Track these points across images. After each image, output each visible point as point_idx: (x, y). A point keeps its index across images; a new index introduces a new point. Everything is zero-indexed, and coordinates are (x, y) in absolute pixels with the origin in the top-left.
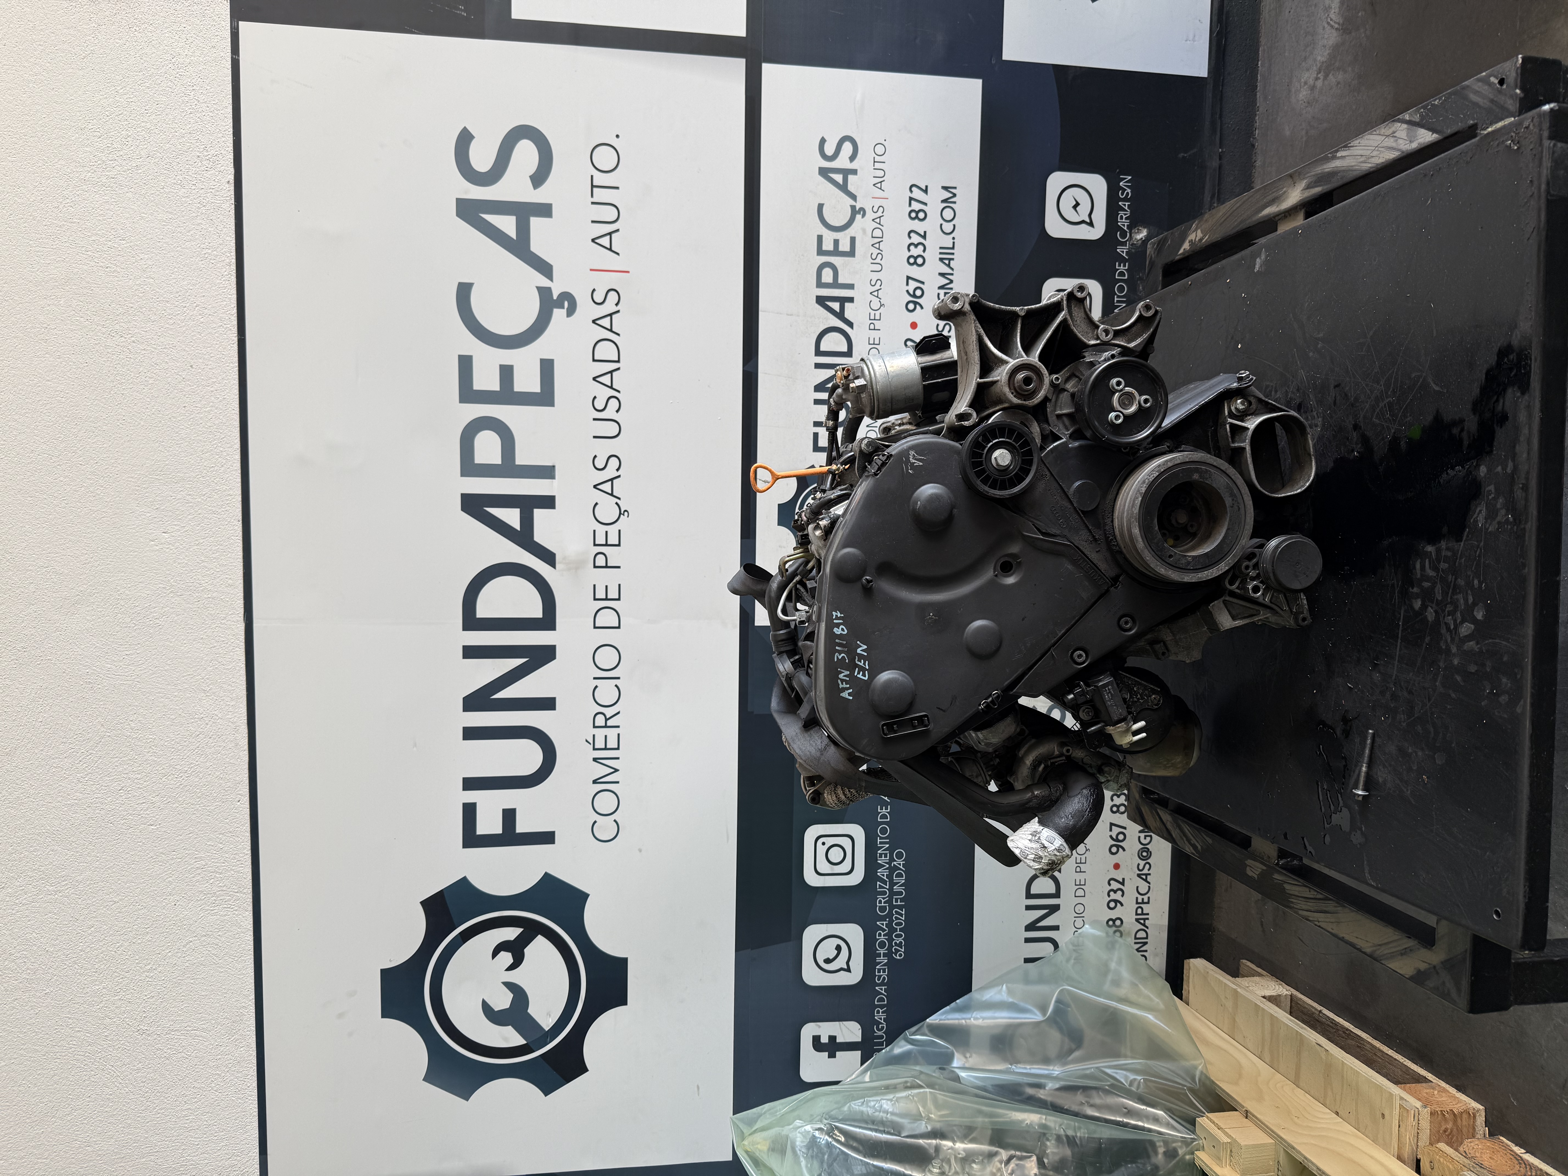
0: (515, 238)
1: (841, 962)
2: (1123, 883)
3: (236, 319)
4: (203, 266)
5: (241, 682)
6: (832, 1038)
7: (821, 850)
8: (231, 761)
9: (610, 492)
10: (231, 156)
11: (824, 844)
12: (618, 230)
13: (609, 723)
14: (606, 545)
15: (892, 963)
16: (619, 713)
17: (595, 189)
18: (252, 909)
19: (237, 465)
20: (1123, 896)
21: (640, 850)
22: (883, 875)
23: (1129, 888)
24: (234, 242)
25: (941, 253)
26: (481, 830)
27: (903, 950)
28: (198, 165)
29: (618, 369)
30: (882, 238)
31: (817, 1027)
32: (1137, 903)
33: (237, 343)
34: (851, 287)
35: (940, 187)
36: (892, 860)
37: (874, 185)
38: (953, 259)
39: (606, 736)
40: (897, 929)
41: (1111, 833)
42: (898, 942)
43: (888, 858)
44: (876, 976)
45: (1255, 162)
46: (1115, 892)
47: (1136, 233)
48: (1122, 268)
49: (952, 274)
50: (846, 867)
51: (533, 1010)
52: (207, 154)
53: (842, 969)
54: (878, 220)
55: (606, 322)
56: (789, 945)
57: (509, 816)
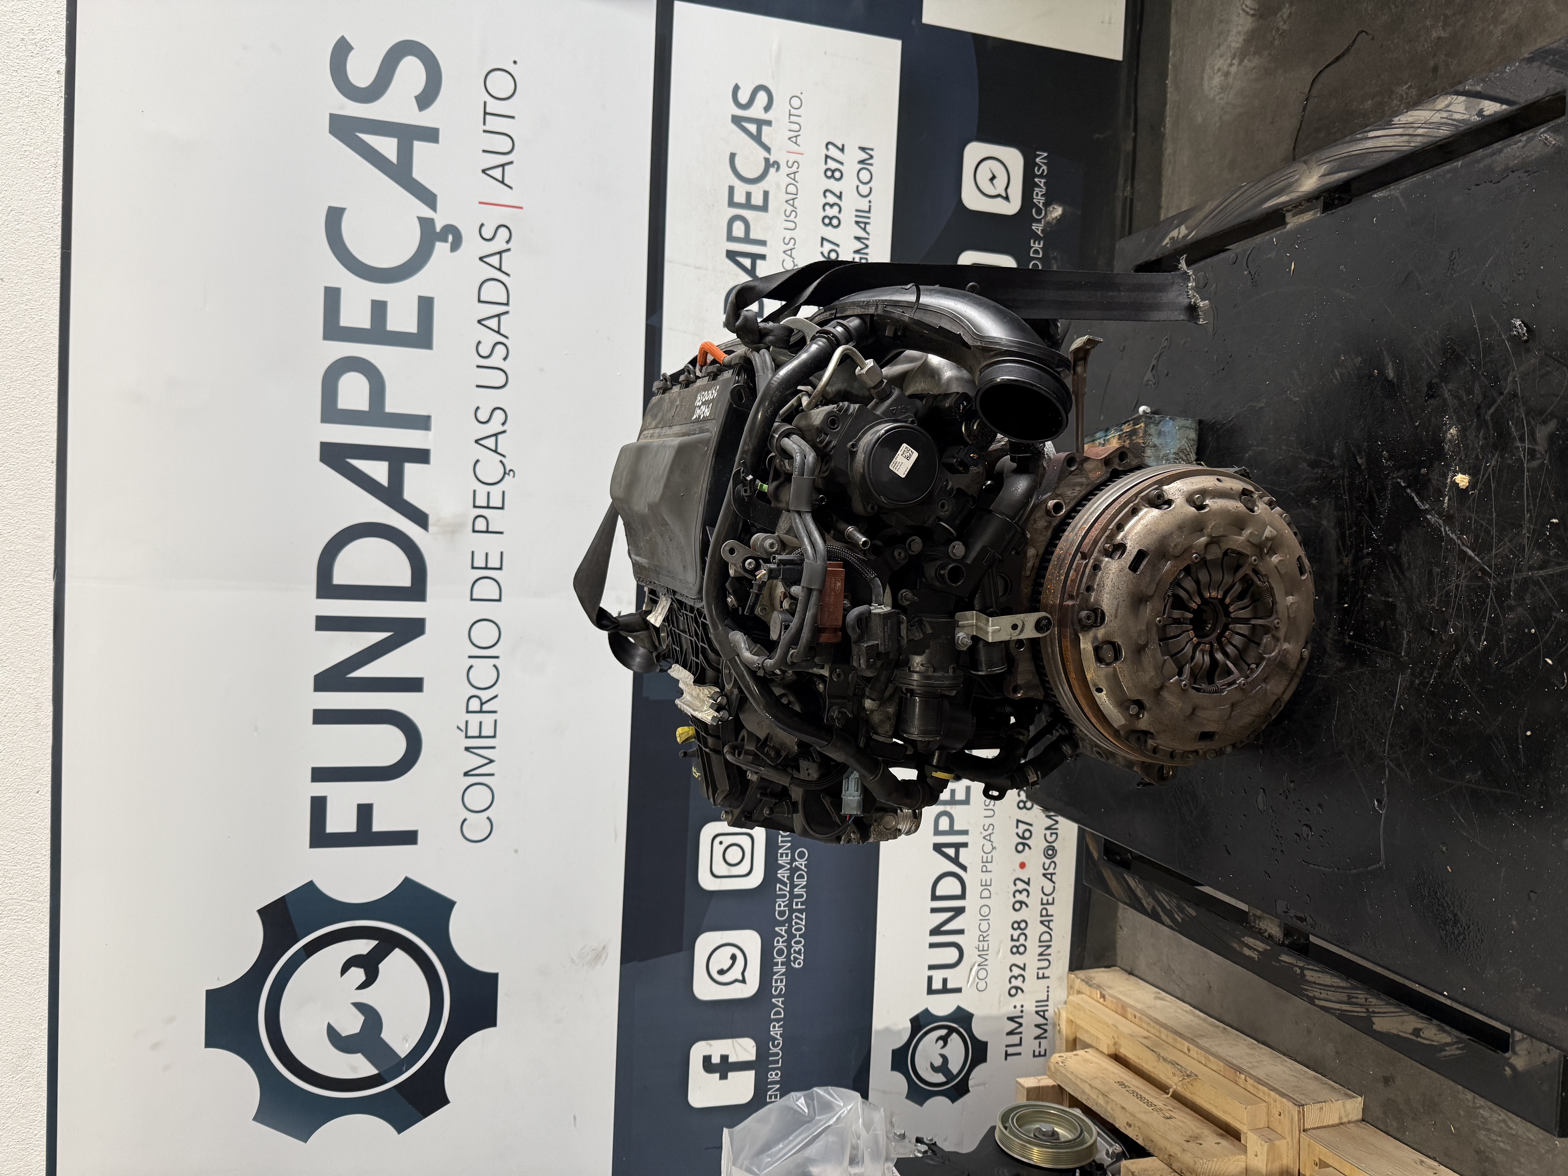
0: (395, 162)
1: (736, 973)
2: (1028, 883)
3: (60, 228)
4: (22, 165)
5: (46, 651)
6: (724, 1058)
7: (718, 850)
8: (30, 744)
9: (494, 448)
10: (63, 43)
11: (721, 843)
12: (511, 163)
13: (486, 707)
14: (488, 507)
15: (790, 972)
16: (496, 697)
17: (488, 117)
18: (49, 921)
19: (54, 397)
20: (1028, 896)
21: (516, 851)
22: (784, 877)
23: (1034, 889)
24: (62, 140)
25: (857, 216)
26: (332, 826)
27: (802, 958)
28: (21, 50)
29: (507, 313)
30: (796, 194)
31: (708, 1047)
32: (1042, 904)
33: (60, 256)
34: (763, 243)
35: (857, 148)
36: (793, 860)
37: (789, 139)
38: (869, 223)
39: (481, 723)
40: (796, 934)
41: (1017, 831)
42: (797, 949)
43: (789, 858)
44: (772, 987)
45: (1166, 149)
46: (1020, 892)
47: (1051, 212)
48: (1037, 246)
49: (867, 239)
50: (744, 868)
51: (386, 1035)
52: (33, 37)
53: (736, 981)
54: (792, 175)
55: (494, 261)
56: (681, 956)
57: (365, 812)
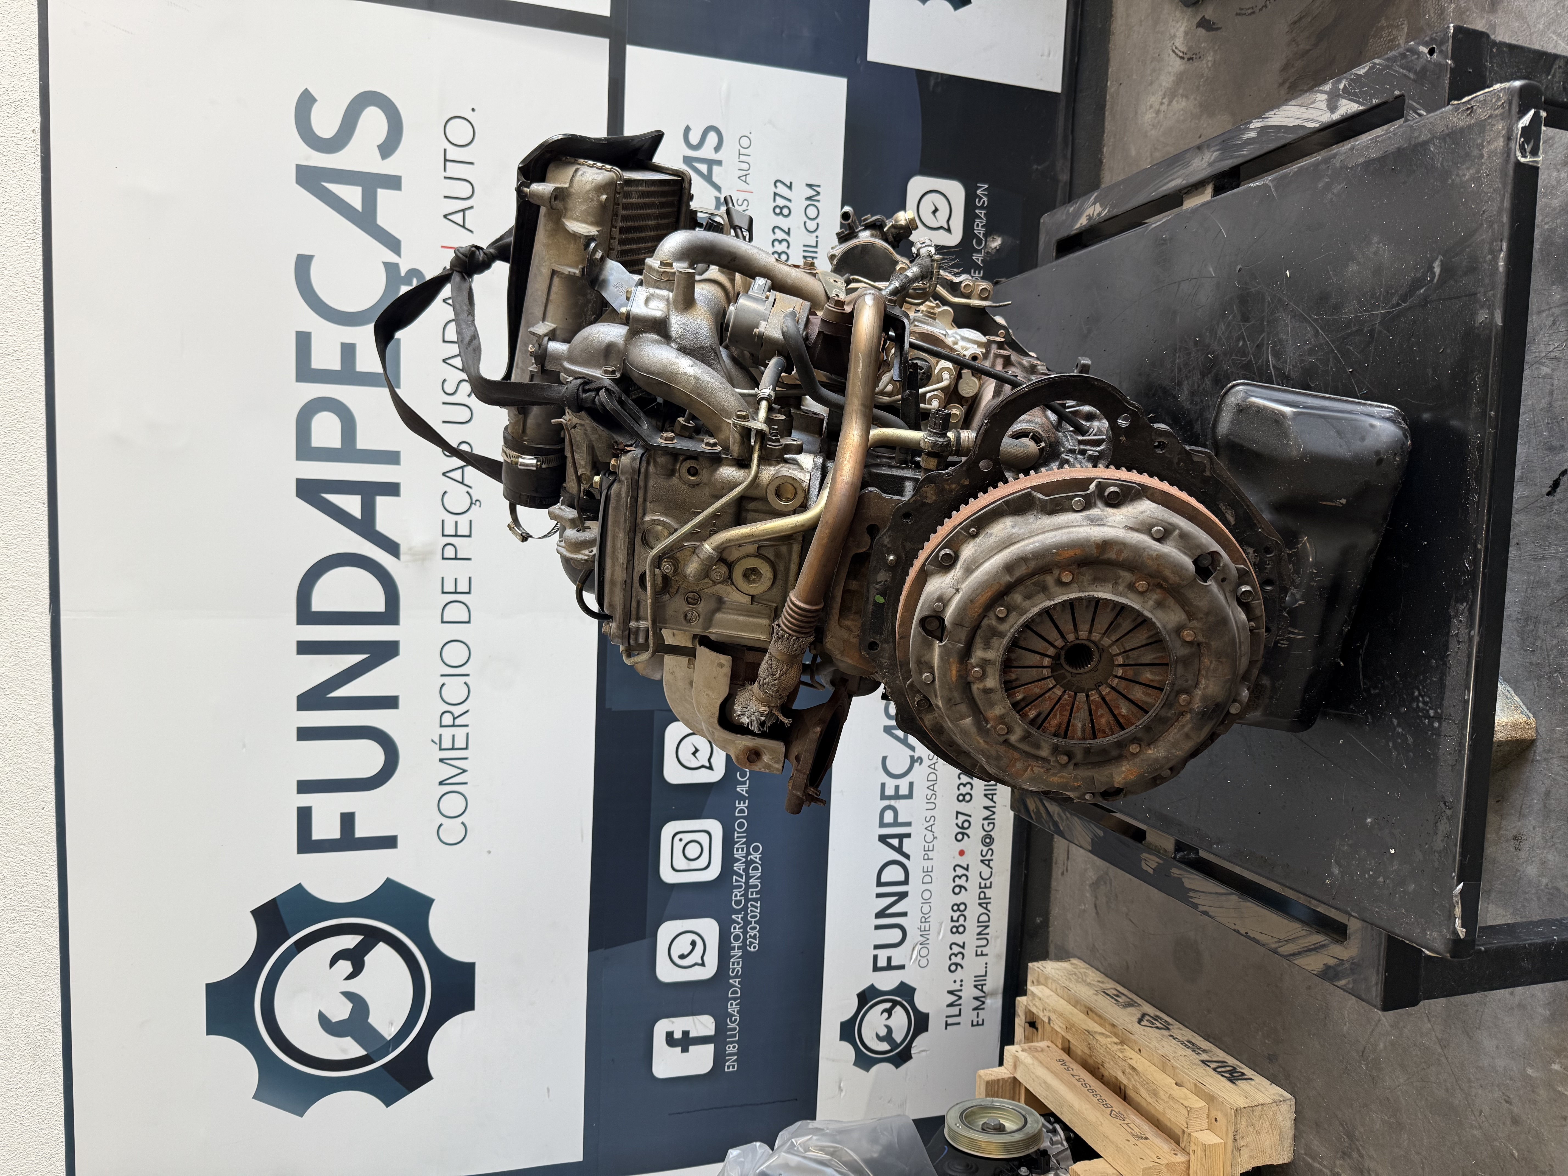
0: (360, 210)
1: (695, 957)
2: (967, 869)
3: (42, 282)
5: (46, 680)
6: (686, 1033)
7: (678, 846)
8: (34, 766)
9: (460, 480)
10: (37, 102)
11: (681, 840)
12: (471, 207)
13: (457, 722)
14: (456, 536)
15: (746, 956)
16: (467, 712)
17: (448, 164)
18: (58, 925)
19: (43, 443)
20: (967, 881)
21: (489, 852)
22: (740, 869)
23: (973, 874)
24: (40, 197)
25: (804, 250)
26: (318, 834)
27: (757, 943)
31: (671, 1024)
32: (980, 888)
33: (43, 309)
35: (804, 185)
36: (748, 853)
37: (739, 177)
38: (816, 256)
39: (453, 736)
40: (751, 922)
41: (956, 821)
42: (752, 935)
43: (745, 852)
44: (730, 969)
45: (1102, 177)
46: (960, 877)
47: (991, 242)
48: (977, 274)
50: (702, 862)
51: (373, 1020)
52: (8, 98)
53: (696, 964)
56: (645, 942)
57: (348, 820)
